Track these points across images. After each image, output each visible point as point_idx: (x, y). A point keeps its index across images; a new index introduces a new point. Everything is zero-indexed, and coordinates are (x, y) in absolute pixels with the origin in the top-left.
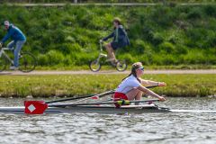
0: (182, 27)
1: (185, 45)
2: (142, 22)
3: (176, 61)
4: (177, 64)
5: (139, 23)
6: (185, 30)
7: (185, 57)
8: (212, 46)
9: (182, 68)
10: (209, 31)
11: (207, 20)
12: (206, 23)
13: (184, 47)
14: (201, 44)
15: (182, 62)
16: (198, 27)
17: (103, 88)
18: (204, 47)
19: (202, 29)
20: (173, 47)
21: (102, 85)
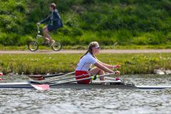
0: (78, 11)
1: (80, 27)
2: (42, 7)
3: (72, 42)
4: (73, 45)
5: (40, 8)
6: (81, 14)
7: (81, 39)
8: (105, 29)
9: (78, 49)
10: (102, 15)
11: (99, 5)
12: (99, 8)
13: (80, 29)
14: (95, 27)
15: (78, 43)
16: (92, 11)
17: (6, 66)
18: (98, 30)
19: (95, 13)
20: (70, 29)
21: (5, 63)
